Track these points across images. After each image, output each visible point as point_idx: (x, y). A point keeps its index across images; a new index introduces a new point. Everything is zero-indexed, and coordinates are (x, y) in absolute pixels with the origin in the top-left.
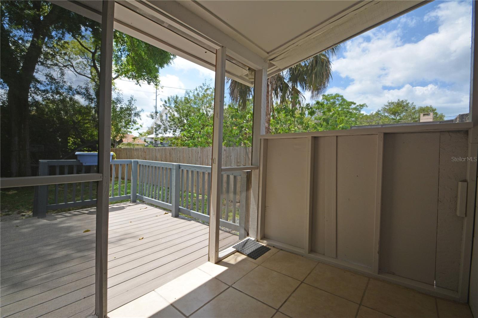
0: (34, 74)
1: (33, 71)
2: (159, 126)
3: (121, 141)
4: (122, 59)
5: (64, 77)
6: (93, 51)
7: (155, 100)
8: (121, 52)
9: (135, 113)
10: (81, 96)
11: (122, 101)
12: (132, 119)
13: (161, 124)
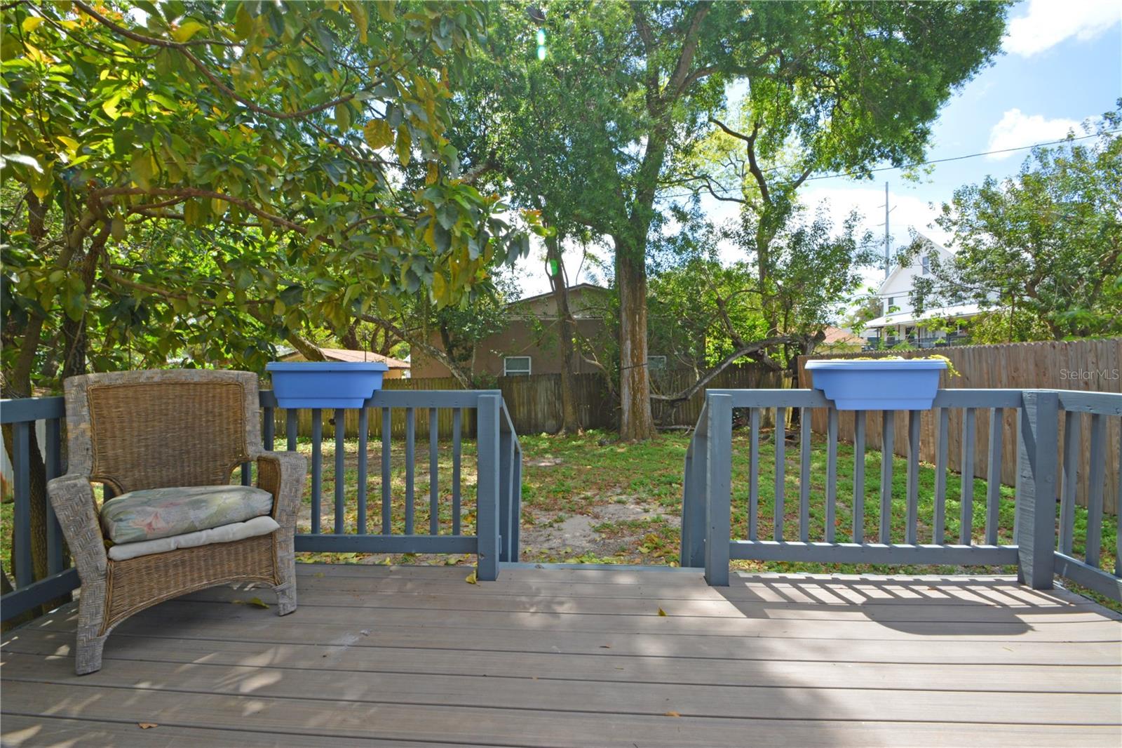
0: (654, 206)
1: (652, 200)
2: (929, 284)
3: (821, 336)
4: (820, 123)
5: (700, 204)
6: (749, 134)
7: (884, 226)
8: (815, 107)
9: (859, 256)
10: (732, 240)
11: (828, 226)
12: (849, 273)
13: (930, 276)
